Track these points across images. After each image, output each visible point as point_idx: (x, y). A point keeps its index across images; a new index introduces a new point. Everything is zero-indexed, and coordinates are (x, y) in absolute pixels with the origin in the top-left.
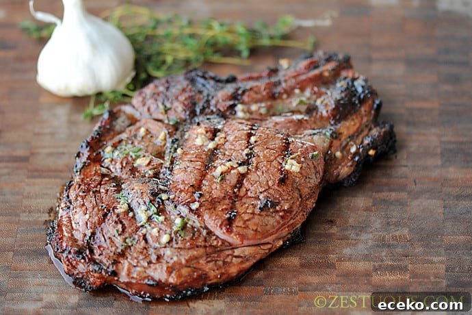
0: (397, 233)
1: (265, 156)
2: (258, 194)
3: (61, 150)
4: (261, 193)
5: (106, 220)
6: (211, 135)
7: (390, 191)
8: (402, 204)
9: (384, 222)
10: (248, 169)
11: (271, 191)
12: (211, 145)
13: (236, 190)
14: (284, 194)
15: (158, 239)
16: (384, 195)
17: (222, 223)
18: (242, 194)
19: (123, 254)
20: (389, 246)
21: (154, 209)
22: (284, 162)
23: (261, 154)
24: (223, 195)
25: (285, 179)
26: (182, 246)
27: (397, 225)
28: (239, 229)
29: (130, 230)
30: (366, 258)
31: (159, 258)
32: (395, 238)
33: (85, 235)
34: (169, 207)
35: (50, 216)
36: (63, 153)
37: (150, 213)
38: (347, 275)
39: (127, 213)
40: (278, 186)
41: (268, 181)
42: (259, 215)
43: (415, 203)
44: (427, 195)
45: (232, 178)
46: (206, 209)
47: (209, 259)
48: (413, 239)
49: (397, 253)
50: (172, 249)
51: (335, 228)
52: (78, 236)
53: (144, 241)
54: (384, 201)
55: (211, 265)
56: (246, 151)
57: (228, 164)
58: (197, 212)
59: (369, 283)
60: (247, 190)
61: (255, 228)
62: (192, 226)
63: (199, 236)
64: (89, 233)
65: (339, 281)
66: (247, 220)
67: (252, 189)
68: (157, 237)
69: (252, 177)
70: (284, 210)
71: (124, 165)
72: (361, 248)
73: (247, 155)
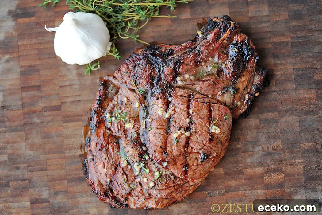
0: (275, 144)
1: (199, 124)
2: (198, 150)
3: (78, 99)
4: (200, 149)
5: (117, 172)
6: (166, 107)
7: (268, 112)
8: (276, 121)
9: (267, 137)
10: (191, 134)
11: (205, 147)
12: (167, 115)
13: (186, 149)
14: (213, 147)
15: (147, 184)
16: (265, 115)
17: (181, 173)
18: (189, 151)
19: (130, 194)
20: (271, 154)
21: (142, 165)
22: (210, 127)
23: (196, 122)
24: (179, 153)
25: (212, 138)
26: (161, 188)
27: (275, 138)
28: (191, 175)
29: (131, 179)
30: (260, 164)
31: (150, 195)
32: (274, 148)
33: (106, 182)
34: (150, 163)
35: (82, 151)
36: (80, 101)
37: (140, 166)
38: (250, 178)
39: (127, 166)
40: (209, 144)
41: (203, 141)
42: (201, 164)
43: (283, 120)
44: (289, 113)
45: (183, 141)
46: (171, 165)
47: (177, 192)
48: (284, 147)
49: (276, 159)
50: (156, 190)
51: (240, 143)
52: (103, 182)
53: (140, 186)
54: (266, 120)
55: (179, 195)
56: (188, 121)
57: (179, 132)
58: (167, 168)
59: (263, 183)
60: (192, 148)
61: (199, 173)
62: (165, 174)
63: (170, 180)
64: (108, 180)
65: (246, 183)
66: (195, 170)
67: (195, 147)
68: (147, 183)
69: (194, 138)
70: (214, 157)
71: (119, 128)
72: (256, 158)
73: (189, 123)
